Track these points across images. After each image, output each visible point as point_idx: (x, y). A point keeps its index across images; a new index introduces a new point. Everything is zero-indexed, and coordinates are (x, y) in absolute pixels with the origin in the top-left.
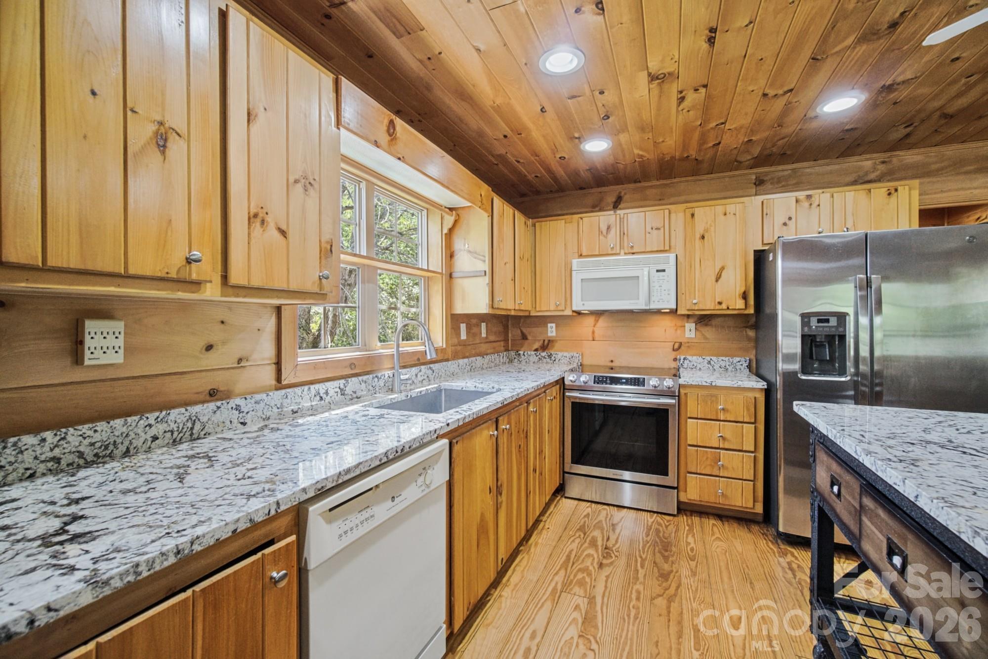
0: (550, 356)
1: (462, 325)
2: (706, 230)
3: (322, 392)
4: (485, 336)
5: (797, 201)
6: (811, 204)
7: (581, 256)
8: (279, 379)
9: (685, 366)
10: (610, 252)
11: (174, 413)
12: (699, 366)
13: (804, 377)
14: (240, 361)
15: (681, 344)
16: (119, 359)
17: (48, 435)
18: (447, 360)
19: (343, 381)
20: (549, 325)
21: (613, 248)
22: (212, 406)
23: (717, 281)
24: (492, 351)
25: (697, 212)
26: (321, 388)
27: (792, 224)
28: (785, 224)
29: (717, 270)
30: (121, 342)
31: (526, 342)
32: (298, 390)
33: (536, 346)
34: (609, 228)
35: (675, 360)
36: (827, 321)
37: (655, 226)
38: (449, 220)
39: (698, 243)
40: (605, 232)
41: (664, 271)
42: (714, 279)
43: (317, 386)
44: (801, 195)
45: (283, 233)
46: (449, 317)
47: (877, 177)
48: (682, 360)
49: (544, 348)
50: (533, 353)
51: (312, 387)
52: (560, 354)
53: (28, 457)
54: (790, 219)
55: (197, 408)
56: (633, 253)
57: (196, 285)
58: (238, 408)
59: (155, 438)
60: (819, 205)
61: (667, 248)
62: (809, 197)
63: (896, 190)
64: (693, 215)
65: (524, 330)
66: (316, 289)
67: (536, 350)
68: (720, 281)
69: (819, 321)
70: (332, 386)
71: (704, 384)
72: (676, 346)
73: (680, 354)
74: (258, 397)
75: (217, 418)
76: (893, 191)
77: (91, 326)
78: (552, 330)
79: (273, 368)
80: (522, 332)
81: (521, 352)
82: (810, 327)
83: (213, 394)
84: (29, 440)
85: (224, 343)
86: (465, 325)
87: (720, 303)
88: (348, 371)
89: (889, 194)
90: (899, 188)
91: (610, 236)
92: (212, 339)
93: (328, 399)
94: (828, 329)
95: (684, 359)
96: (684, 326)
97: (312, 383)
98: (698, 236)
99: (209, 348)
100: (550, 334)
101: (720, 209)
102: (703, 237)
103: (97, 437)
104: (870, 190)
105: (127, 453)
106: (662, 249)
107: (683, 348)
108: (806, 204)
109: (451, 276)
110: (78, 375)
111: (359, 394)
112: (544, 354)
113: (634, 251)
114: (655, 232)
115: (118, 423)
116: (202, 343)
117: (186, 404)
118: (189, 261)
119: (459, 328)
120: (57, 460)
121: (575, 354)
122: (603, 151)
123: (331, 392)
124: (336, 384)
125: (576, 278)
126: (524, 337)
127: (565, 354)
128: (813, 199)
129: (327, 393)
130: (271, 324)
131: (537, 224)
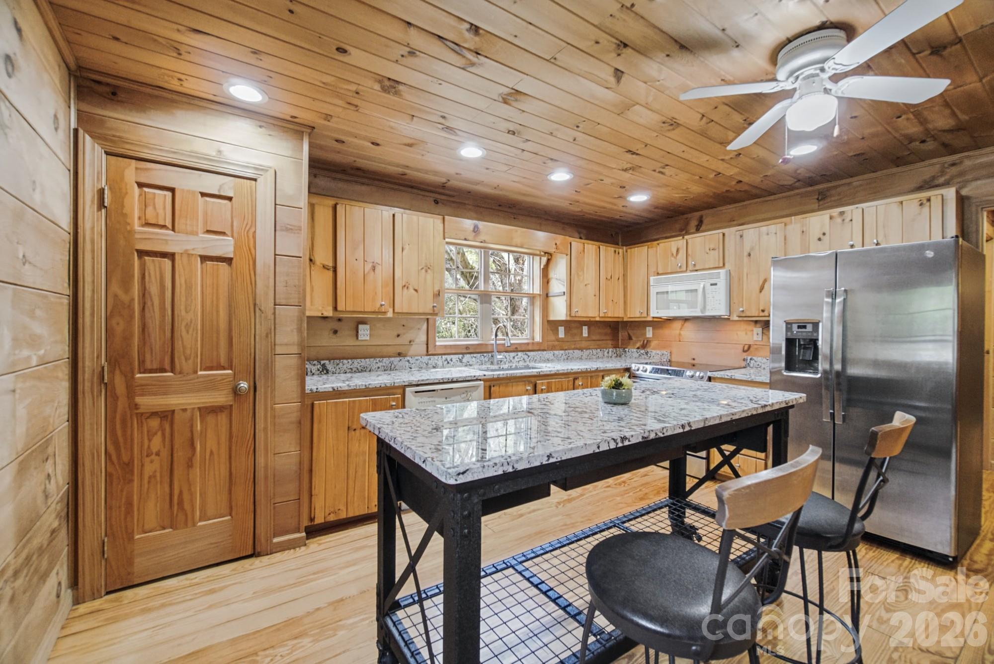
0: (647, 353)
1: (560, 328)
2: (752, 248)
3: (449, 360)
4: (587, 335)
5: (831, 218)
6: (843, 220)
7: (658, 274)
8: (427, 351)
9: (751, 365)
10: (679, 270)
11: (385, 359)
12: (763, 366)
13: (785, 374)
14: (410, 342)
15: (750, 346)
16: (368, 338)
17: (350, 360)
18: (544, 350)
19: (460, 356)
20: (647, 328)
21: (680, 267)
22: (398, 359)
23: (761, 292)
24: (596, 347)
25: (745, 233)
26: (449, 357)
27: (826, 239)
28: (820, 239)
29: (761, 283)
30: (368, 332)
31: (631, 341)
32: (436, 357)
33: (638, 345)
34: (678, 250)
35: (744, 360)
36: (805, 327)
37: (712, 246)
38: (544, 259)
39: (746, 260)
40: (675, 254)
41: (716, 284)
42: (758, 289)
43: (446, 356)
44: (835, 212)
45: (416, 290)
46: (546, 323)
47: (945, 180)
48: (749, 360)
49: (644, 346)
50: (635, 350)
51: (443, 356)
52: (654, 352)
53: (345, 366)
54: (824, 234)
55: (392, 359)
56: (696, 270)
57: (385, 313)
58: (408, 361)
59: (379, 368)
60: (851, 220)
61: (721, 265)
62: (842, 213)
63: (929, 200)
64: (741, 236)
65: (630, 332)
66: (431, 312)
67: (638, 348)
68: (763, 292)
69: (799, 327)
70: (455, 357)
71: (726, 377)
72: (746, 348)
73: (748, 355)
74: (417, 358)
75: (401, 364)
76: (925, 202)
77: (361, 327)
78: (649, 332)
79: (425, 346)
80: (629, 334)
81: (627, 350)
82: (792, 332)
83: (399, 354)
84: (345, 361)
85: (404, 334)
86: (563, 328)
87: (763, 311)
88: (465, 351)
89: (921, 205)
90: (932, 199)
91: (678, 257)
92: (399, 332)
93: (452, 363)
94: (804, 334)
95: (751, 359)
96: (753, 331)
97: (445, 354)
98: (746, 254)
99: (398, 336)
100: (648, 336)
101: (764, 229)
102: (749, 255)
103: (362, 364)
104: (901, 203)
105: (370, 371)
106: (717, 266)
107: (751, 349)
108: (839, 220)
109: (547, 296)
110: (358, 343)
111: (471, 363)
112: (642, 351)
113: (696, 269)
114: (712, 252)
115: (367, 360)
116: (396, 334)
117: (390, 357)
118: (382, 305)
119: (558, 330)
120: (351, 369)
121: (665, 353)
122: (644, 202)
123: (454, 360)
124: (457, 356)
125: (653, 291)
126: (630, 338)
127: (658, 352)
128: (846, 215)
129: (451, 360)
130: (425, 326)
131: (629, 250)
